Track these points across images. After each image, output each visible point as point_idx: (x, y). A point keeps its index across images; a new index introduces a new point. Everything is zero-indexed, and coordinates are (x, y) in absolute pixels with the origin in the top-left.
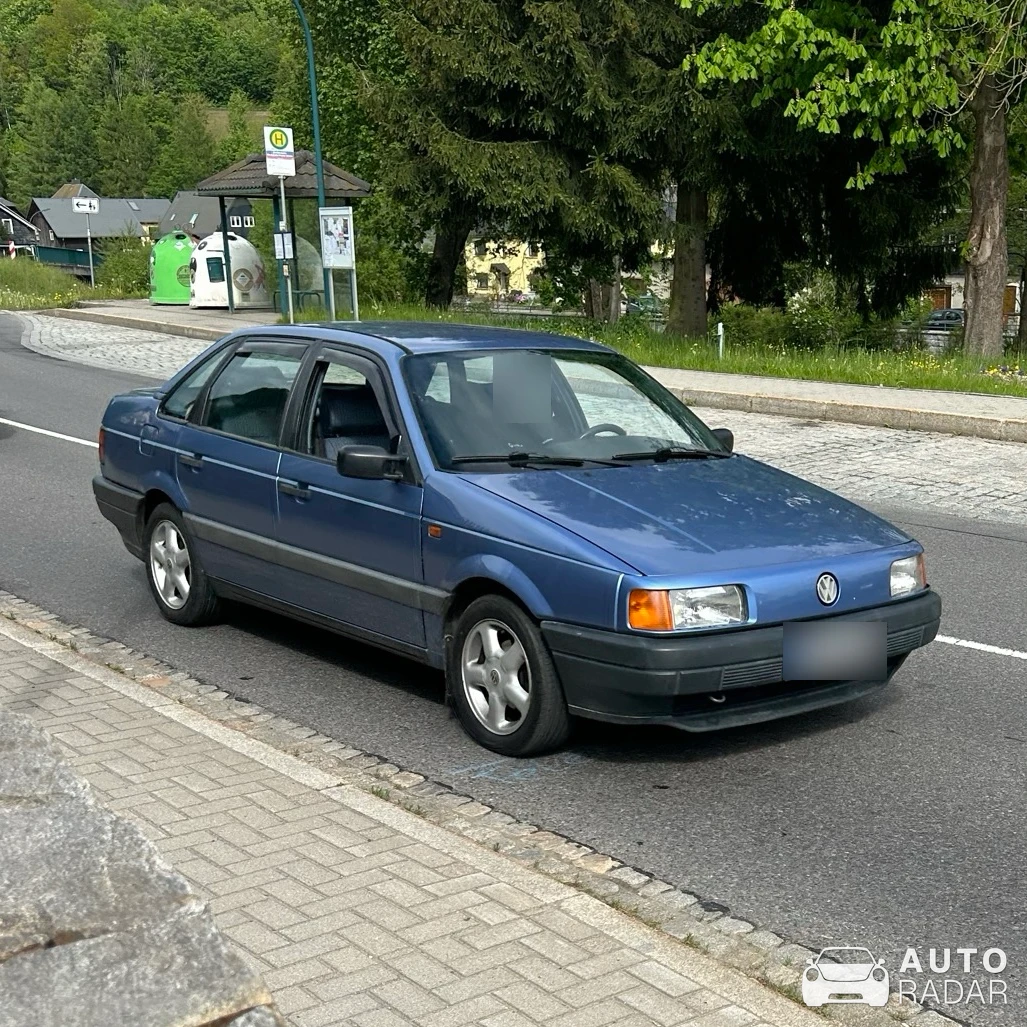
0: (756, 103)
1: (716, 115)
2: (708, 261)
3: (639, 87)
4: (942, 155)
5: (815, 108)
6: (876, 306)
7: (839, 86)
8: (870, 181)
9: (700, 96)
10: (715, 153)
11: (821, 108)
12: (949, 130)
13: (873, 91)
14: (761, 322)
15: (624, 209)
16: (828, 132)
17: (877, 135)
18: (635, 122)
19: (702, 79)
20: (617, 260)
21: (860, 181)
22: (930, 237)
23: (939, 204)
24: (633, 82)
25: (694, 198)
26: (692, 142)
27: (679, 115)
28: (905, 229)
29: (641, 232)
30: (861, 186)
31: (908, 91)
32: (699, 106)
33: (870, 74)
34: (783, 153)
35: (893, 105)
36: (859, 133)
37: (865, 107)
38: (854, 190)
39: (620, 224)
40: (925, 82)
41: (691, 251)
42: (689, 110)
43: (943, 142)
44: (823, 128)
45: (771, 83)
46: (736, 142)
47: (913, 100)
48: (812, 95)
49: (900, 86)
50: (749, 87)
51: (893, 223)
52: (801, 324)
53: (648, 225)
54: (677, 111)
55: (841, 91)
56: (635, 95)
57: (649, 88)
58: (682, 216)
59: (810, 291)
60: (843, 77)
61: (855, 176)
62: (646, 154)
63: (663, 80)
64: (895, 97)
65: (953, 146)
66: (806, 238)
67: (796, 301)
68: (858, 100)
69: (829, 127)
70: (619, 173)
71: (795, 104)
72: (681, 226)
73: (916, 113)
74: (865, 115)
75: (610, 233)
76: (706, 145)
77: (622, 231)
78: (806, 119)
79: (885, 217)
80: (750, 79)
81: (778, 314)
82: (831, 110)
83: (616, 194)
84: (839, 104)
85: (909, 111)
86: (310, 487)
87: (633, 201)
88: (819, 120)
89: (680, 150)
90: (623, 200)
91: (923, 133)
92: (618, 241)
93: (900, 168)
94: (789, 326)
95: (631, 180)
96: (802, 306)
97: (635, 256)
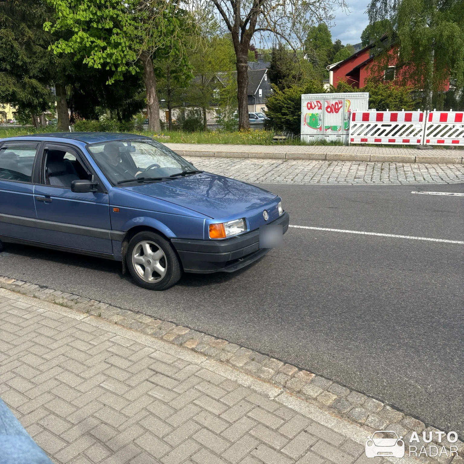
0: (75, 59)
1: (63, 63)
2: (68, 107)
3: (37, 55)
4: (133, 74)
5: (93, 61)
6: (124, 118)
7: (99, 54)
8: (113, 82)
9: (57, 57)
10: (65, 75)
11: (95, 61)
12: (134, 67)
13: (110, 55)
14: (92, 125)
15: (37, 92)
16: (97, 68)
17: (113, 69)
18: (37, 65)
19: (55, 53)
20: (39, 109)
21: (110, 82)
22: (137, 97)
23: (138, 88)
24: (35, 53)
25: (61, 88)
26: (57, 72)
27: (52, 63)
28: (128, 95)
29: (44, 99)
30: (110, 84)
31: (121, 55)
32: (57, 61)
33: (109, 50)
34: (87, 74)
35: (117, 60)
36: (108, 68)
37: (108, 60)
38: (109, 85)
39: (36, 97)
40: (125, 53)
41: (62, 105)
42: (54, 61)
43: (133, 70)
44: (95, 66)
45: (79, 53)
46: (71, 71)
47: (122, 58)
48: (91, 57)
49: (118, 54)
50: (72, 55)
51: (124, 94)
52: (104, 125)
53: (46, 97)
54: (51, 62)
55: (100, 56)
56: (36, 57)
57: (40, 55)
58: (58, 94)
59: (106, 115)
60: (100, 52)
61: (108, 80)
62: (42, 75)
63: (45, 53)
64: (117, 57)
65: (136, 71)
66: (100, 100)
67: (102, 118)
68: (106, 58)
69: (98, 66)
70: (34, 81)
71: (86, 60)
72: (57, 97)
73: (124, 62)
74: (109, 63)
75: (33, 100)
76: (61, 72)
77: (38, 99)
78: (90, 64)
79: (121, 92)
80: (71, 52)
81: (97, 122)
82: (98, 61)
83: (33, 88)
84: (100, 60)
85: (122, 61)
86: (51, 197)
87: (40, 90)
88: (94, 64)
89: (54, 73)
90: (36, 89)
91: (127, 68)
92: (36, 102)
93: (122, 78)
94: (101, 126)
95: (38, 83)
96: (104, 120)
97: (44, 106)
